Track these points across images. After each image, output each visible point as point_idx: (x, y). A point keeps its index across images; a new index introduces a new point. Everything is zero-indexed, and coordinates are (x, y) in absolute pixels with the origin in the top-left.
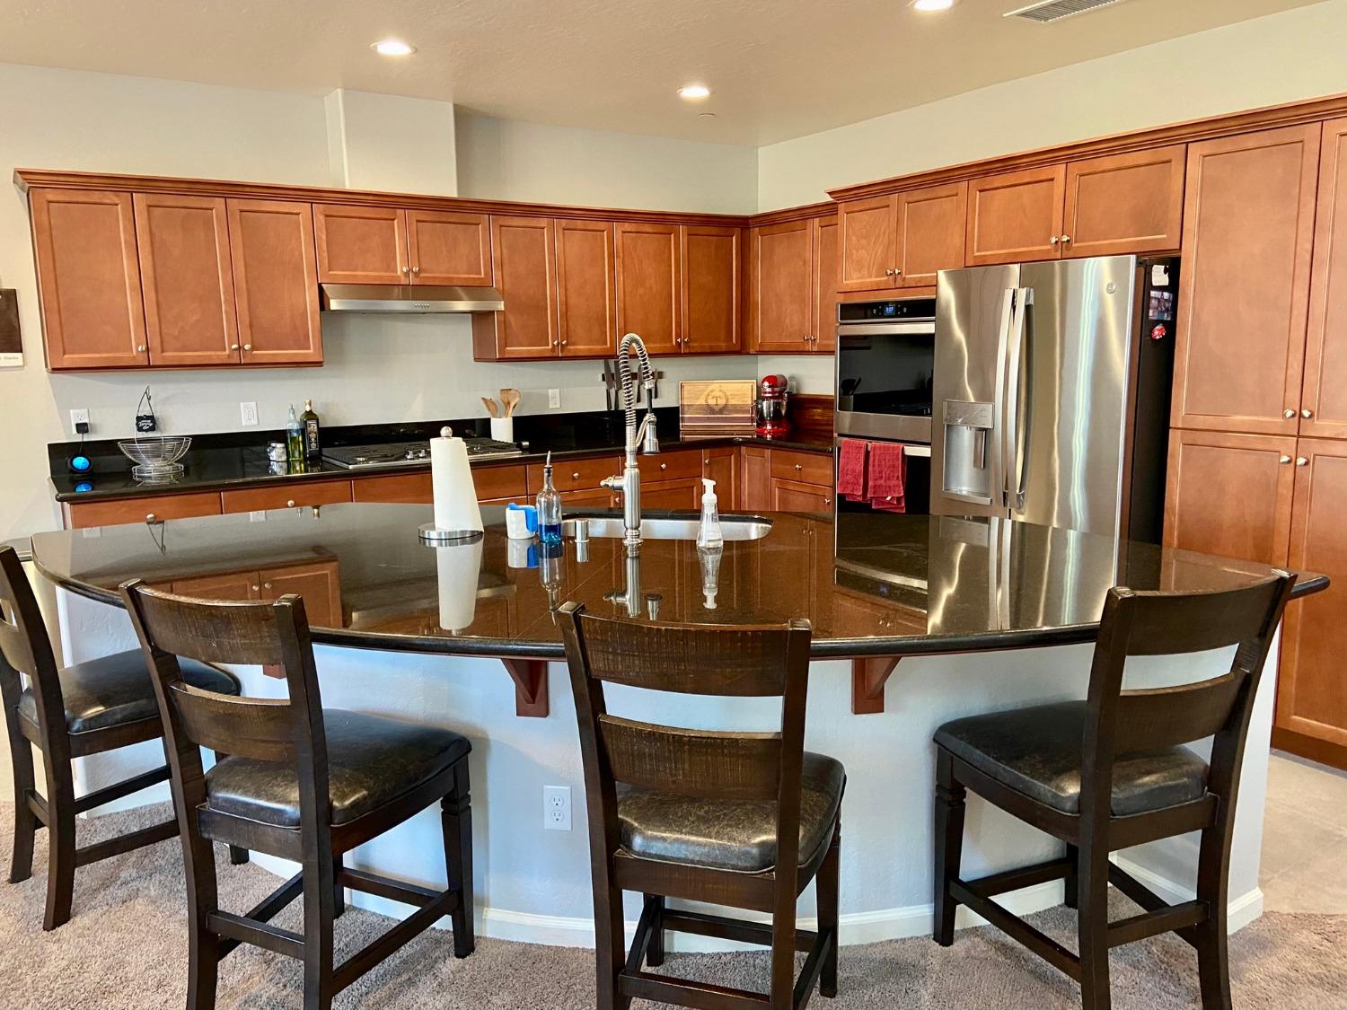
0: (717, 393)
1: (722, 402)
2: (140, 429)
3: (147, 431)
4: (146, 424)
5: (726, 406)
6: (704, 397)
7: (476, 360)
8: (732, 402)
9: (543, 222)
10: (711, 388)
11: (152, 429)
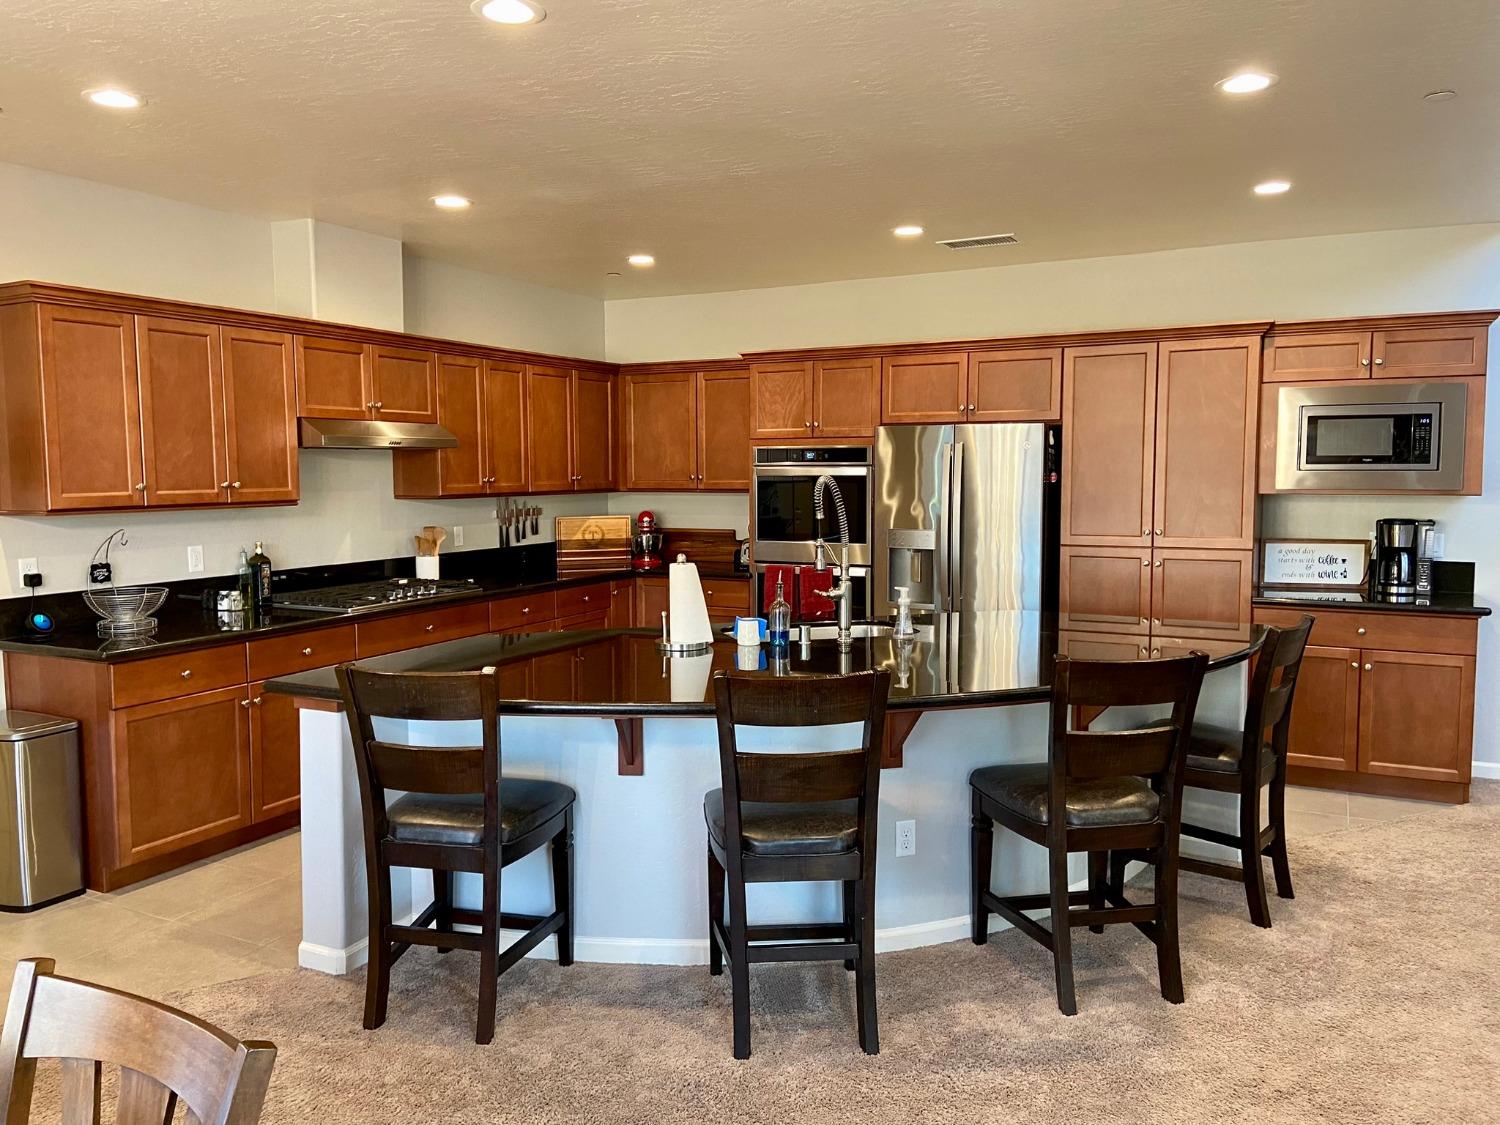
0: (593, 529)
1: (598, 537)
2: (94, 580)
3: (101, 581)
4: (101, 573)
5: (602, 540)
6: (581, 531)
7: (397, 497)
8: (607, 537)
9: (475, 362)
10: (587, 524)
11: (108, 579)
